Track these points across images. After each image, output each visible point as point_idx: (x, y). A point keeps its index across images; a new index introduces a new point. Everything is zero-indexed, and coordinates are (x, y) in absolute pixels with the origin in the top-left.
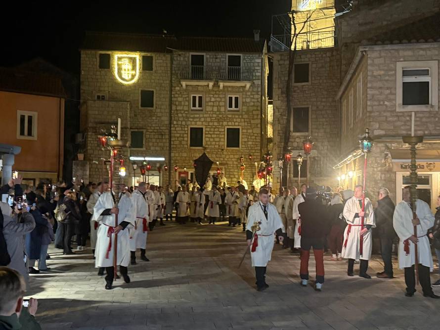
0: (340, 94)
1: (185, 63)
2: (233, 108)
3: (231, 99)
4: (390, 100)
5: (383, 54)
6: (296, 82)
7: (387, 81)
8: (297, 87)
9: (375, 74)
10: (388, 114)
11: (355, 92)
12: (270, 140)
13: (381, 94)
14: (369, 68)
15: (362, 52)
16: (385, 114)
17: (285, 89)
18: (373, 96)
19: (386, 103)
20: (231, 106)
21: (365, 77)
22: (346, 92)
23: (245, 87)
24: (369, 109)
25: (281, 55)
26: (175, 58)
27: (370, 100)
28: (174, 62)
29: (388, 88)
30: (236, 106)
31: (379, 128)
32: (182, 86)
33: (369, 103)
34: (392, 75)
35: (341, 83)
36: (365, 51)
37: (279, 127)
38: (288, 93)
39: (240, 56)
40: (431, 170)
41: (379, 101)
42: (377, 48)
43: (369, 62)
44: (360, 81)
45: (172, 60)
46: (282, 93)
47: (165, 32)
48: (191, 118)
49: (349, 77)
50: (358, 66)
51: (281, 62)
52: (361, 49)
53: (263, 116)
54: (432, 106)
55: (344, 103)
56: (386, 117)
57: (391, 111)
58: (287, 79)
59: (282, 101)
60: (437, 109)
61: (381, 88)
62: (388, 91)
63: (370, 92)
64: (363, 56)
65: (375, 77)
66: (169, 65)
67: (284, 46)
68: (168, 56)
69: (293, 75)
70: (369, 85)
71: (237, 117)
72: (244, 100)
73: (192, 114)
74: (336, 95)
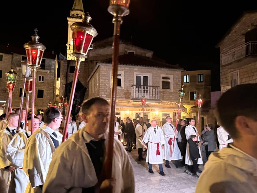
0: (89, 79)
1: (19, 60)
2: (41, 81)
3: (40, 77)
4: (108, 84)
5: (106, 67)
6: (70, 73)
7: (107, 77)
8: (71, 75)
9: (103, 74)
10: (107, 89)
11: (95, 79)
12: (57, 96)
13: (105, 81)
14: (101, 71)
15: (98, 65)
16: (106, 89)
17: (65, 75)
18: (102, 82)
19: (107, 85)
20: (40, 80)
21: (99, 75)
22: (91, 79)
23: (47, 72)
24: (101, 87)
25: (64, 61)
26: (14, 57)
27: (101, 83)
28: (14, 59)
29: (107, 80)
30: (43, 80)
31: (104, 94)
32: (17, 69)
33: (100, 84)
34: (108, 75)
35: (89, 76)
36: (100, 65)
37: (62, 91)
38: (66, 77)
39: (45, 60)
40: (121, 110)
41: (104, 84)
42: (104, 64)
43: (101, 69)
44: (97, 76)
45: (12, 58)
46: (64, 76)
47: (8, 44)
48: (21, 84)
49: (92, 74)
50: (96, 70)
51: (64, 64)
52: (98, 64)
53: (55, 85)
54: (122, 87)
55: (90, 83)
56: (106, 90)
57: (108, 88)
58: (66, 71)
59: (64, 80)
60: (123, 88)
61: (105, 79)
62: (107, 81)
63: (101, 80)
64: (98, 67)
65: (103, 75)
66: (11, 60)
67: (65, 58)
68: (11, 56)
69: (69, 70)
70: (101, 78)
71: (43, 85)
72: (46, 78)
73: (21, 82)
74: (87, 80)
